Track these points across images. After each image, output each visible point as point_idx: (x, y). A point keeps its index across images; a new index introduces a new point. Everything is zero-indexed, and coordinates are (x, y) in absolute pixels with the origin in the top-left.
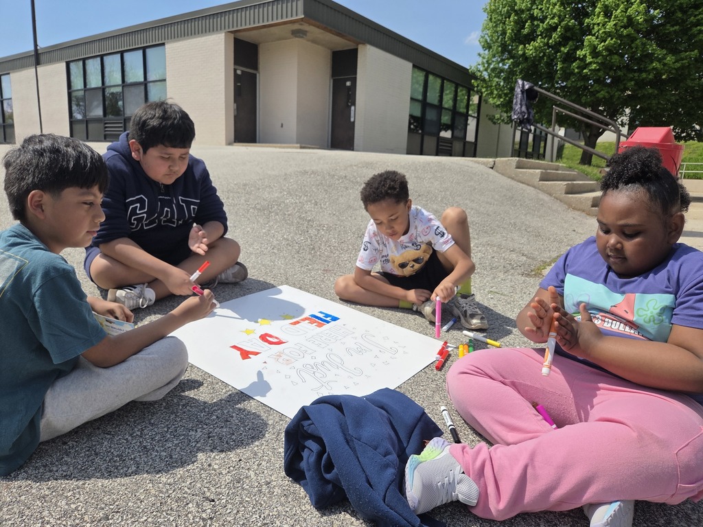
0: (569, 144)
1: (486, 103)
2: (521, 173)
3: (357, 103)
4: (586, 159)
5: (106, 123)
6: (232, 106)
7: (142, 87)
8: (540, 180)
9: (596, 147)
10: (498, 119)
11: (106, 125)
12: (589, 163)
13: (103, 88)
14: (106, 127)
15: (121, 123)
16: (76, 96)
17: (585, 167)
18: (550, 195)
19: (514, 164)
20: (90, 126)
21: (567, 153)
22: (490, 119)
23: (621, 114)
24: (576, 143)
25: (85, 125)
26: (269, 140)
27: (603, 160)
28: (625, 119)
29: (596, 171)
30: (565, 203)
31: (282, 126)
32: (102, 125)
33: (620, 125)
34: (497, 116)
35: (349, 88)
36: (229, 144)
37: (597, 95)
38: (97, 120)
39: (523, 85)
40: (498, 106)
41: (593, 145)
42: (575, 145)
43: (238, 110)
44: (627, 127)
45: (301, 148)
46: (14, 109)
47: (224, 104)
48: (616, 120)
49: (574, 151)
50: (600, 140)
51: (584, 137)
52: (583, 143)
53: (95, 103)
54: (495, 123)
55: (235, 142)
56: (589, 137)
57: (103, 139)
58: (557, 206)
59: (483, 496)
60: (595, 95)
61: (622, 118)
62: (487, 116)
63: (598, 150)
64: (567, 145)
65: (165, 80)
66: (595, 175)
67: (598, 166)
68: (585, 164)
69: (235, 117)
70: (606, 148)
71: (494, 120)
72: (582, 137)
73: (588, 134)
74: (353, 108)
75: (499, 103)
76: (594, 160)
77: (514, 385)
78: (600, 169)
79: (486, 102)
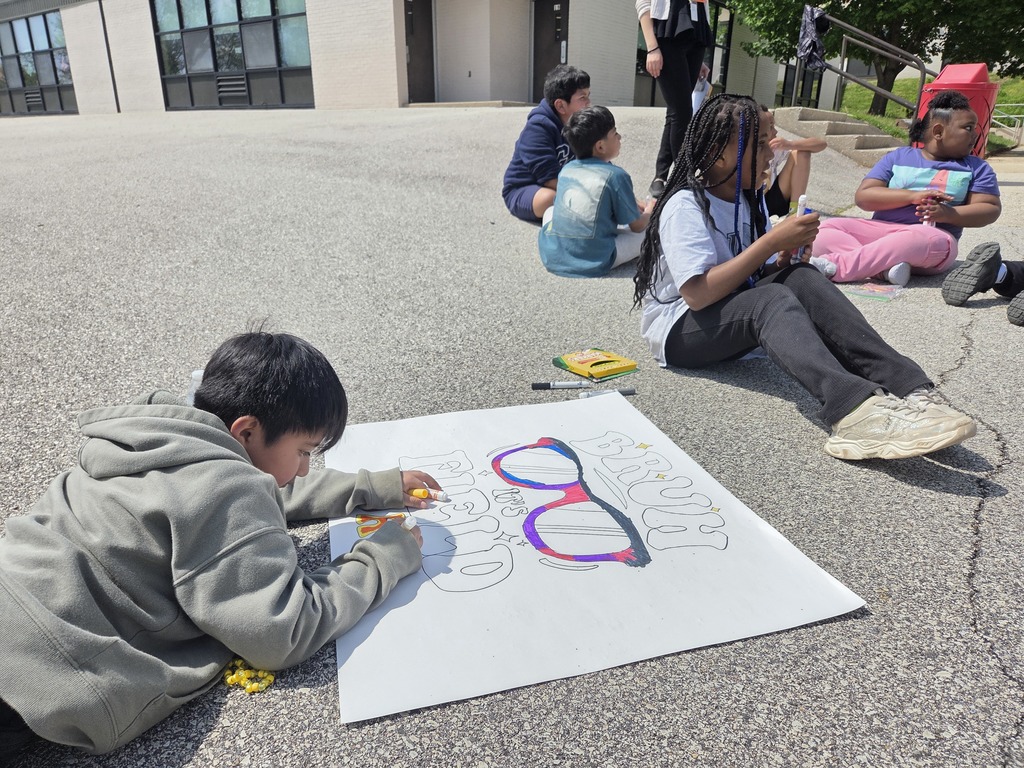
0: (853, 83)
1: (741, 24)
2: (805, 125)
3: (569, 35)
4: (879, 106)
5: (219, 81)
6: (405, 49)
7: (271, 25)
8: (827, 134)
9: (895, 87)
10: (756, 49)
11: (220, 84)
12: (883, 113)
13: (210, 29)
14: (220, 87)
15: (242, 79)
16: (167, 41)
17: (878, 118)
18: (839, 151)
19: (797, 115)
20: (195, 85)
21: (849, 97)
22: (745, 49)
23: (934, 37)
24: (864, 80)
25: (187, 84)
26: (452, 97)
27: (902, 107)
28: (939, 43)
29: (891, 123)
30: (855, 160)
31: (470, 76)
32: (213, 84)
33: (930, 52)
34: (756, 44)
35: (558, 13)
36: (403, 105)
37: (900, 9)
38: (204, 76)
39: (812, 12)
40: (758, 29)
41: (890, 86)
42: (862, 84)
43: (411, 54)
44: (940, 54)
45: (505, 105)
46: (71, 62)
47: (394, 49)
48: (925, 45)
49: (861, 92)
50: (900, 76)
51: (878, 74)
52: (874, 82)
53: (198, 51)
54: (752, 55)
55: (410, 102)
56: (884, 74)
57: (217, 105)
58: (847, 162)
59: (838, 270)
60: (895, 9)
61: (934, 41)
62: (741, 44)
63: (896, 92)
64: (851, 85)
65: (304, 14)
66: (891, 127)
67: (894, 117)
68: (877, 114)
69: (408, 65)
70: (907, 90)
71: (752, 51)
72: (873, 71)
73: (883, 68)
74: (564, 43)
75: (759, 23)
76: (890, 108)
77: (851, 234)
78: (897, 121)
79: (741, 22)
